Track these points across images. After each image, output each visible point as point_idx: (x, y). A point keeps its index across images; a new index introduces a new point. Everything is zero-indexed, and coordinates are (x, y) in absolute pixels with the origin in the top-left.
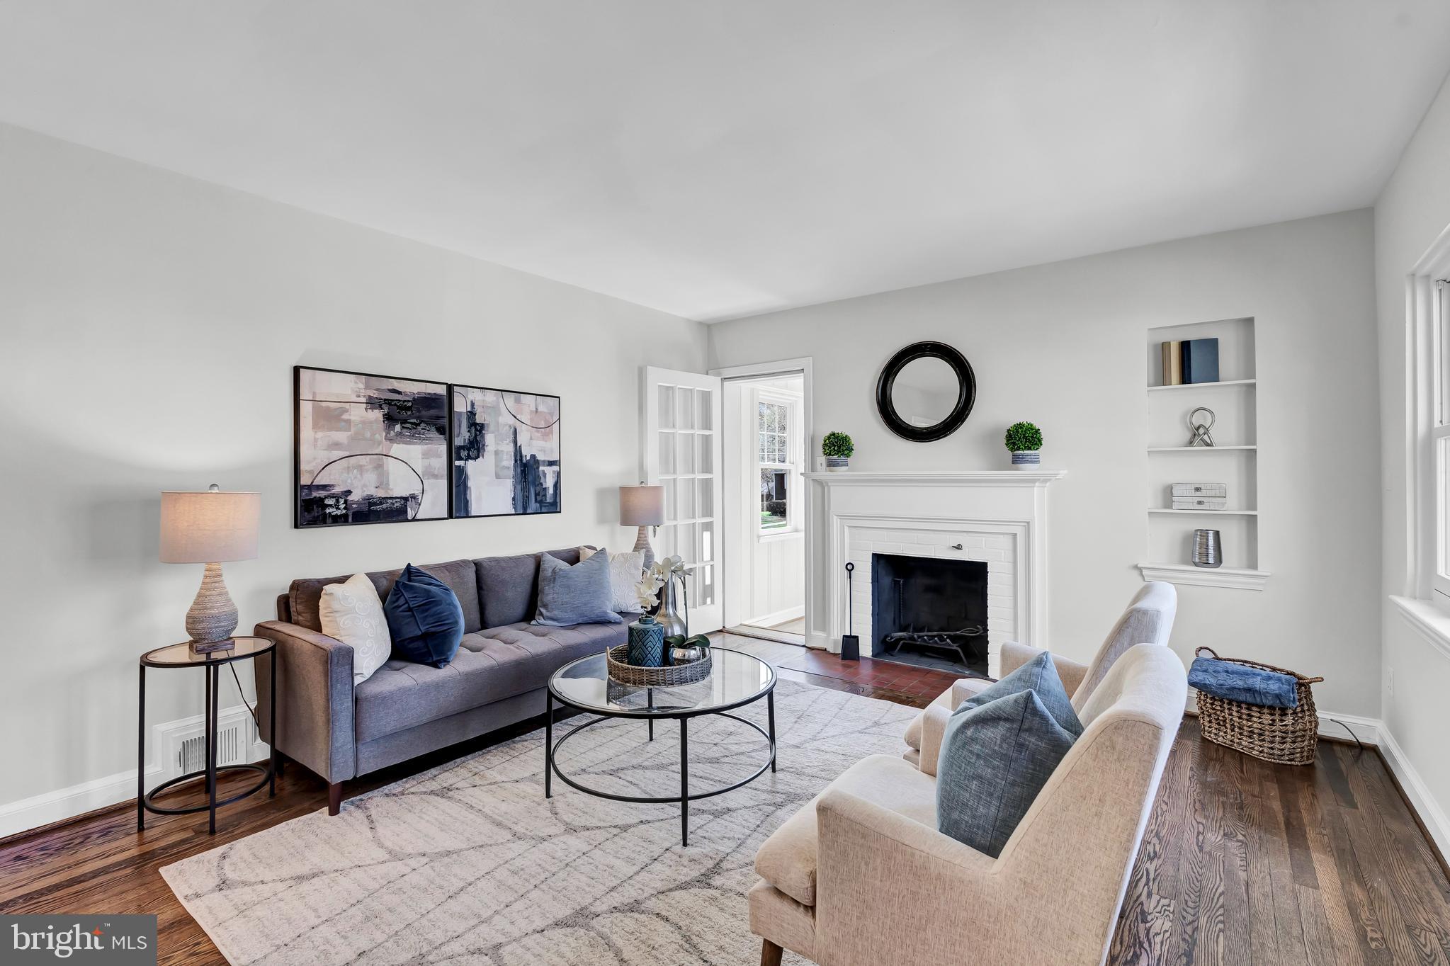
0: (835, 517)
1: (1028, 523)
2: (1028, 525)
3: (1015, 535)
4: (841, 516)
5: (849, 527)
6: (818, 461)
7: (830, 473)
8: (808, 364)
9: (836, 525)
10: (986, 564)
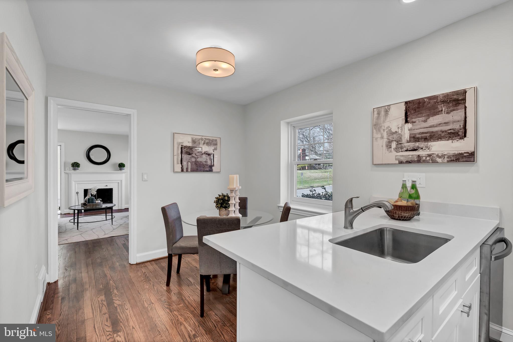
2: (121, 181)
4: (75, 182)
5: (77, 184)
6: (67, 168)
7: (73, 171)
8: (63, 145)
9: (73, 183)
10: (113, 188)
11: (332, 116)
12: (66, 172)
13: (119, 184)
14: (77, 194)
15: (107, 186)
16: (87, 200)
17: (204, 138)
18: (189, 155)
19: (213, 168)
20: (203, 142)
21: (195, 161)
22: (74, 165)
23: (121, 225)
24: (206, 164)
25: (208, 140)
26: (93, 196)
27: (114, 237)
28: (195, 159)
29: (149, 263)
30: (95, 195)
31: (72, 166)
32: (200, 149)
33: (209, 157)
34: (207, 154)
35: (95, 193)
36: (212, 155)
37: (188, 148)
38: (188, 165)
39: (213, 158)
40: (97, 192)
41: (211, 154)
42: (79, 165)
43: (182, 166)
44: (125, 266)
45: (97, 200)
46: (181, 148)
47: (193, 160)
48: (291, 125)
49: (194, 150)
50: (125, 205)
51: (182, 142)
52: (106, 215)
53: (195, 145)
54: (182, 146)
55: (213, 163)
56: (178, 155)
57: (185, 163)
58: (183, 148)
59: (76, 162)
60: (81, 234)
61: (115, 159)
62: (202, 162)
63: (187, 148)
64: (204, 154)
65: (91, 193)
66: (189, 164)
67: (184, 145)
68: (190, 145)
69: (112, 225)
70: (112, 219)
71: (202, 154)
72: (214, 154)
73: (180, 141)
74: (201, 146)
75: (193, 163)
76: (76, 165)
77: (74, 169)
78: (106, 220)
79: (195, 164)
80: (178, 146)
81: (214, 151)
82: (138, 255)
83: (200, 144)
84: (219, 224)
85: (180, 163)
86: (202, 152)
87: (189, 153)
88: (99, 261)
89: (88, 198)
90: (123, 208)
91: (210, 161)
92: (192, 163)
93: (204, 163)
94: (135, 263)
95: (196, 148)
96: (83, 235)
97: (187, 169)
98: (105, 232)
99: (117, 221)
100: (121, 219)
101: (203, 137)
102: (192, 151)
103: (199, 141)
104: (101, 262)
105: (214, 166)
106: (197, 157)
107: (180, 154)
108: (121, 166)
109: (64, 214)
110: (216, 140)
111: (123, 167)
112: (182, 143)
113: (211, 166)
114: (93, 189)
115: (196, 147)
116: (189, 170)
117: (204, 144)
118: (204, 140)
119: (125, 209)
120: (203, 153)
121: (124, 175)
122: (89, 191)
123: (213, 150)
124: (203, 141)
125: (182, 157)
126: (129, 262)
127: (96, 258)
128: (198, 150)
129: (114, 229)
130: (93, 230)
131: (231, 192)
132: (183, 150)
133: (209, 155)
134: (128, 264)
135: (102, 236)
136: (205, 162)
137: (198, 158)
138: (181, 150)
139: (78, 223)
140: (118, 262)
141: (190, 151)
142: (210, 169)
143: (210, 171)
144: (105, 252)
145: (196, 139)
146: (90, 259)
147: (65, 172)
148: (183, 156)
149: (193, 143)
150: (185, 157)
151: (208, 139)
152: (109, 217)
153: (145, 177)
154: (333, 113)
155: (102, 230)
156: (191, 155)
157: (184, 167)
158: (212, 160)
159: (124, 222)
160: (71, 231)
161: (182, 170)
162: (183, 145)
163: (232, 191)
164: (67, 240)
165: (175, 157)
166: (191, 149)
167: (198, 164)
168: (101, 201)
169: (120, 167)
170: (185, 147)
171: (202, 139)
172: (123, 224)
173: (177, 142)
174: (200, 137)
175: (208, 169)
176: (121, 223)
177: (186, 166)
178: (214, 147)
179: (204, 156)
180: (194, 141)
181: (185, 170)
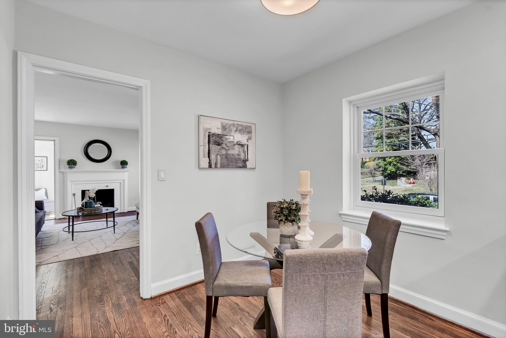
0: (69, 182)
1: (124, 180)
2: (124, 181)
3: (121, 183)
4: (71, 181)
5: (73, 184)
6: (62, 167)
7: (69, 170)
8: (57, 139)
9: (69, 183)
10: (114, 189)
11: (444, 84)
12: (61, 171)
13: (122, 184)
14: (74, 196)
15: (107, 186)
16: (84, 204)
17: (237, 124)
18: (219, 145)
19: (247, 163)
20: (235, 129)
21: (226, 154)
22: (70, 163)
23: (125, 233)
24: (239, 158)
25: (241, 127)
26: (91, 199)
27: (117, 251)
28: (225, 151)
29: (168, 296)
30: (94, 198)
31: (68, 164)
32: (232, 138)
33: (242, 148)
34: (240, 144)
35: (93, 195)
36: (246, 147)
37: (217, 136)
38: (217, 159)
39: (246, 150)
40: (96, 194)
41: (245, 145)
42: (75, 163)
43: (210, 160)
44: (135, 303)
45: (96, 204)
46: (209, 136)
47: (224, 152)
48: (353, 104)
49: (224, 139)
50: (128, 208)
51: (210, 127)
52: (107, 221)
53: (225, 133)
54: (210, 133)
55: (248, 157)
56: (204, 145)
57: (213, 157)
58: (211, 136)
59: (72, 160)
60: (76, 247)
61: (116, 156)
62: (234, 155)
63: (215, 136)
64: (236, 145)
65: (89, 196)
66: (219, 157)
67: (212, 132)
68: (219, 132)
69: (114, 233)
70: (114, 226)
71: (234, 145)
72: (248, 145)
73: (207, 126)
74: (232, 134)
75: (224, 157)
76: (72, 163)
77: (70, 168)
78: (107, 228)
79: (226, 158)
80: (205, 132)
81: (249, 141)
82: (153, 285)
83: (231, 131)
84: (328, 264)
85: (207, 156)
86: (233, 142)
87: (219, 143)
88: (98, 293)
89: (86, 201)
90: (126, 211)
91: (244, 154)
92: (221, 156)
93: (237, 156)
94: (149, 297)
95: (226, 137)
96: (78, 249)
97: (216, 164)
98: (106, 244)
99: (119, 228)
100: (125, 225)
101: (235, 123)
102: (222, 140)
103: (230, 127)
104: (101, 296)
105: (248, 160)
106: (227, 148)
107: (207, 144)
108: (124, 164)
109: (59, 219)
110: (251, 127)
111: (126, 165)
112: (210, 129)
113: (245, 161)
114: (91, 191)
115: (226, 135)
116: (219, 166)
117: (236, 131)
118: (237, 126)
119: (128, 212)
120: (235, 143)
121: (126, 174)
122: (87, 193)
123: (247, 139)
124: (235, 127)
125: (210, 149)
126: (141, 296)
127: (95, 287)
128: (229, 139)
129: (117, 240)
130: (91, 241)
131: (304, 198)
132: (211, 139)
133: (242, 146)
134: (139, 299)
135: (102, 249)
136: (239, 155)
137: (229, 149)
138: (209, 138)
139: (73, 232)
140: (124, 294)
141: (220, 140)
142: (243, 164)
143: (244, 167)
144: (106, 276)
145: (226, 124)
146: (86, 289)
147: (59, 171)
148: (210, 146)
149: (223, 130)
150: (214, 148)
151: (241, 125)
152: (111, 224)
153: (162, 176)
154: (444, 79)
155: (102, 241)
156: (220, 145)
157: (212, 162)
158: (246, 153)
159: (129, 229)
160: (64, 243)
161: (210, 166)
162: (210, 131)
163: (304, 196)
164: (57, 256)
165: (201, 148)
166: (221, 137)
167: (228, 157)
168: (101, 204)
169: (122, 165)
170: (213, 134)
171: (234, 125)
172: (127, 232)
173: (204, 128)
174: (231, 122)
175: (241, 165)
176: (125, 231)
177: (215, 160)
178: (248, 136)
179: (236, 147)
180: (224, 128)
181: (213, 166)
